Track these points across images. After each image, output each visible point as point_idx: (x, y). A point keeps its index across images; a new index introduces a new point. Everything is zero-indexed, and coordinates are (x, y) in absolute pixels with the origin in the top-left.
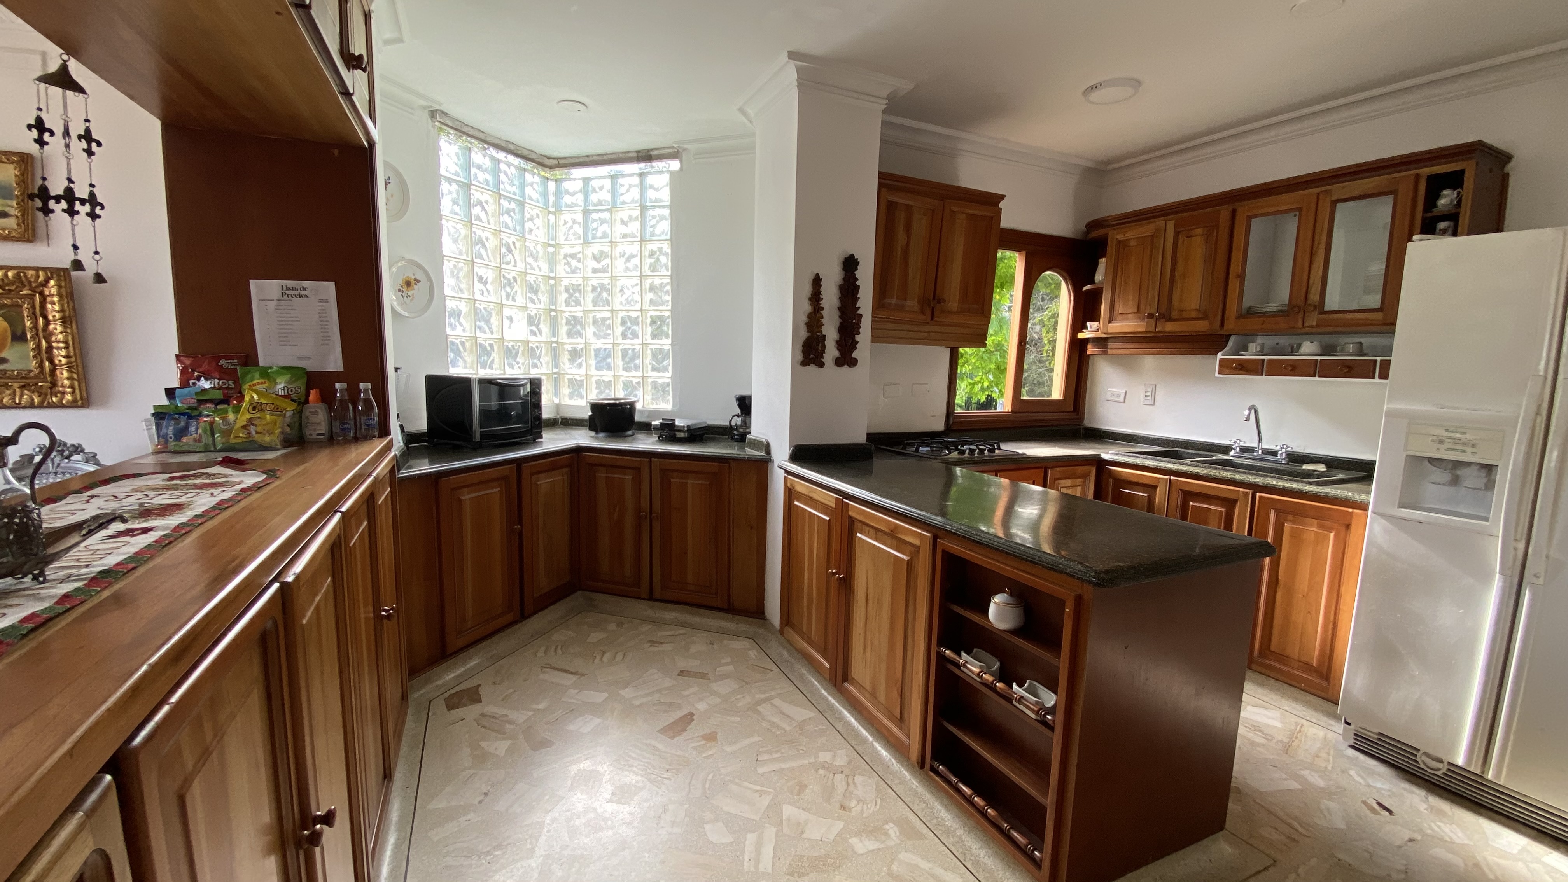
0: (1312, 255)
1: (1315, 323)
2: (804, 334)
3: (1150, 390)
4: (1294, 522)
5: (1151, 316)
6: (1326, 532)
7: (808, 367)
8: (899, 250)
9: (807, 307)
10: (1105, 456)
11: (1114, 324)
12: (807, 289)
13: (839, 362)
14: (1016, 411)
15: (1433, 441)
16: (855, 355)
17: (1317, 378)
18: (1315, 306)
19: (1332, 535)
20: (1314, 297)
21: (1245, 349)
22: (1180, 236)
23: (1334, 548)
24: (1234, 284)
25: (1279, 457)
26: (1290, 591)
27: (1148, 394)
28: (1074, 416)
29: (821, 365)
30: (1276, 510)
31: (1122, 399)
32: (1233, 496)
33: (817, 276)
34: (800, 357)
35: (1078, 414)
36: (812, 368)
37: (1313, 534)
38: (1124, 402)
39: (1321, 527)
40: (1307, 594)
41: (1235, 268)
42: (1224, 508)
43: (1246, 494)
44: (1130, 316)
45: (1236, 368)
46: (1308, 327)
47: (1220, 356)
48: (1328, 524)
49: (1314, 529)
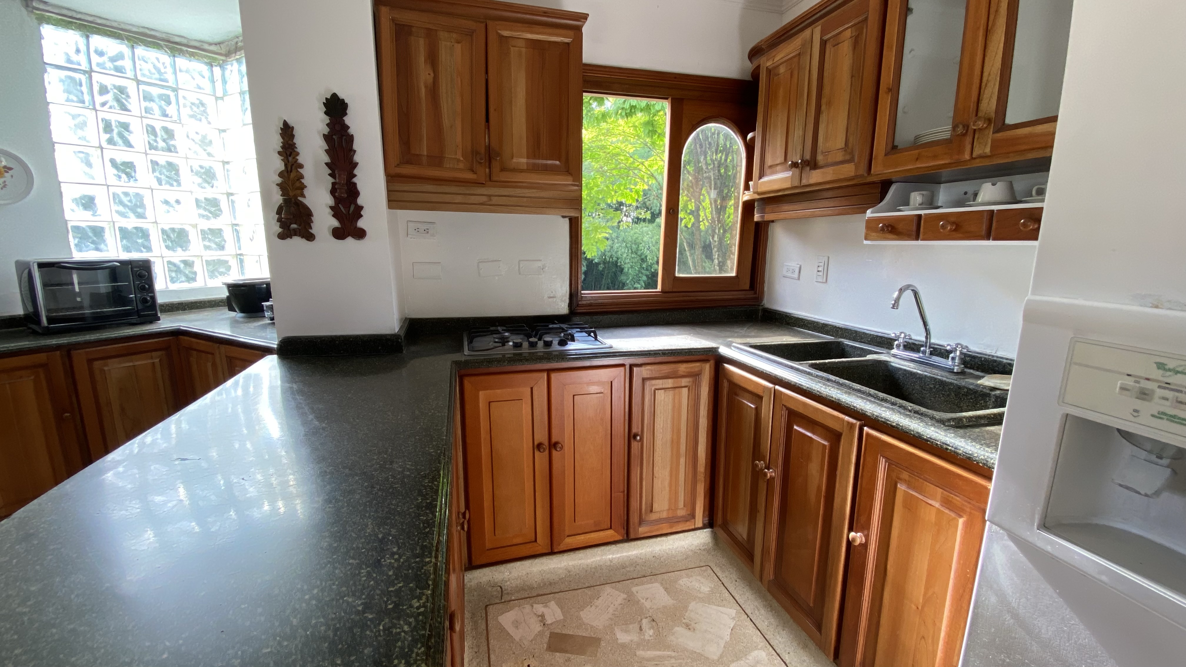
0: (987, 32)
1: (988, 150)
2: (278, 198)
3: (822, 264)
4: (909, 485)
5: (795, 165)
6: (953, 515)
7: (288, 241)
8: (423, 90)
9: (279, 164)
10: (724, 351)
11: (765, 179)
12: (276, 142)
13: (339, 234)
14: (667, 290)
15: (1123, 389)
16: (361, 224)
17: (991, 243)
18: (989, 121)
19: (961, 521)
20: (989, 105)
21: (906, 203)
22: (828, 46)
23: (962, 543)
24: (885, 102)
25: (950, 363)
26: (900, 593)
27: (820, 269)
28: (750, 295)
29: (310, 237)
30: (887, 459)
31: (796, 275)
32: (836, 427)
33: (285, 124)
34: (277, 229)
35: (755, 293)
36: (297, 242)
37: (933, 512)
38: (799, 279)
39: (947, 503)
40: (923, 607)
41: (886, 79)
42: (828, 441)
43: (851, 426)
44: (779, 168)
45: (882, 229)
46: (980, 157)
47: (869, 213)
48: (957, 500)
49: (937, 505)
